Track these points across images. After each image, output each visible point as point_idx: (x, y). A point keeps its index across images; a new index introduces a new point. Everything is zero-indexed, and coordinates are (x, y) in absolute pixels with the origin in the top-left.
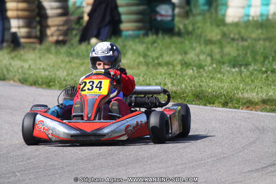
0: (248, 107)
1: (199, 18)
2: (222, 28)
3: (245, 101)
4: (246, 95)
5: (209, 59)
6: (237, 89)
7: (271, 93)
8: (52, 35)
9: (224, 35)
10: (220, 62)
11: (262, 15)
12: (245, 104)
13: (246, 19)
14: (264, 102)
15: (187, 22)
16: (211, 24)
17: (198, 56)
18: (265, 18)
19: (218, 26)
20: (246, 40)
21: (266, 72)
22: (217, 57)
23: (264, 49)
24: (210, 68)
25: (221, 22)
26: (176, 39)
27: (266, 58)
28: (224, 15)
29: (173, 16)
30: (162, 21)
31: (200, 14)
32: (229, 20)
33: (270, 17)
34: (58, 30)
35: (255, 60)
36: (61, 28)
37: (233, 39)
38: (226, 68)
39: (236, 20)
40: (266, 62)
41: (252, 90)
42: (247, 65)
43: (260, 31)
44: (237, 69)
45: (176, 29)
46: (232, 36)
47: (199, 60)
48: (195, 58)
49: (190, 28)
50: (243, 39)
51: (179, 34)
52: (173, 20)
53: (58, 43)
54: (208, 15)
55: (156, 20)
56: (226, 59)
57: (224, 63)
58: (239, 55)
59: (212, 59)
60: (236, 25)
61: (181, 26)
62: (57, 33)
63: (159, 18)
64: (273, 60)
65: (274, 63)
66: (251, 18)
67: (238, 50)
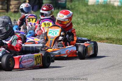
0: (100, 41)
1: (77, 3)
2: (87, 7)
3: (99, 38)
4: (99, 36)
5: (82, 20)
6: (95, 33)
7: (110, 35)
8: (12, 9)
9: (88, 10)
10: (87, 22)
11: (104, 2)
12: (99, 40)
13: (97, 3)
14: (107, 39)
15: (71, 4)
16: (82, 5)
17: (77, 19)
18: (105, 3)
19: (85, 6)
20: (98, 13)
21: (107, 26)
22: (85, 19)
23: (106, 17)
24: (83, 24)
25: (86, 5)
27: (107, 20)
29: (66, 1)
31: (77, 1)
32: (90, 3)
33: (108, 3)
34: (15, 6)
35: (102, 21)
36: (16, 6)
37: (92, 12)
38: (89, 24)
39: (93, 3)
40: (107, 22)
41: (102, 34)
42: (99, 23)
43: (103, 9)
44: (94, 25)
45: (67, 7)
46: (91, 10)
47: (78, 20)
48: (76, 20)
49: (73, 7)
50: (96, 12)
52: (66, 3)
53: (15, 12)
54: (81, 1)
55: (58, 3)
56: (89, 20)
57: (88, 22)
58: (95, 19)
59: (83, 20)
60: (93, 6)
61: (69, 6)
62: (14, 8)
63: (60, 2)
64: (110, 21)
65: (111, 23)
66: (99, 3)
67: (94, 16)
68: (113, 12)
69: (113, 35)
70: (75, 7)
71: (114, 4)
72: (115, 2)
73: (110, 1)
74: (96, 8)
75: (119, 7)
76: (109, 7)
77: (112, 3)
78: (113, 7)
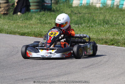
1: (62, 4)
2: (71, 8)
7: (91, 36)
8: (2, 11)
9: (72, 11)
11: (87, 3)
13: (81, 5)
15: (57, 6)
16: (67, 7)
18: (88, 4)
19: (70, 8)
20: (81, 14)
21: (89, 27)
23: (88, 17)
25: (71, 6)
26: (52, 13)
27: (89, 21)
28: (72, 3)
29: (51, 4)
30: (47, 5)
31: (62, 3)
32: (74, 5)
33: (90, 4)
34: (4, 9)
35: (85, 22)
36: (6, 8)
37: (76, 13)
38: (73, 25)
39: (77, 5)
40: (89, 23)
42: (81, 24)
43: (86, 10)
44: (77, 26)
45: (53, 9)
46: (75, 12)
49: (58, 9)
50: (80, 13)
51: (54, 11)
52: (51, 5)
53: (4, 14)
54: (65, 3)
55: (44, 5)
56: (73, 21)
57: (72, 23)
58: (78, 20)
60: (77, 7)
61: (55, 8)
62: (4, 10)
63: (46, 4)
64: (92, 22)
65: (92, 23)
66: (83, 5)
67: (78, 18)
68: (95, 13)
69: (94, 36)
70: (60, 9)
71: (96, 6)
72: (97, 3)
73: (92, 3)
74: (79, 10)
75: (101, 8)
76: (92, 8)
77: (94, 4)
78: (95, 8)
